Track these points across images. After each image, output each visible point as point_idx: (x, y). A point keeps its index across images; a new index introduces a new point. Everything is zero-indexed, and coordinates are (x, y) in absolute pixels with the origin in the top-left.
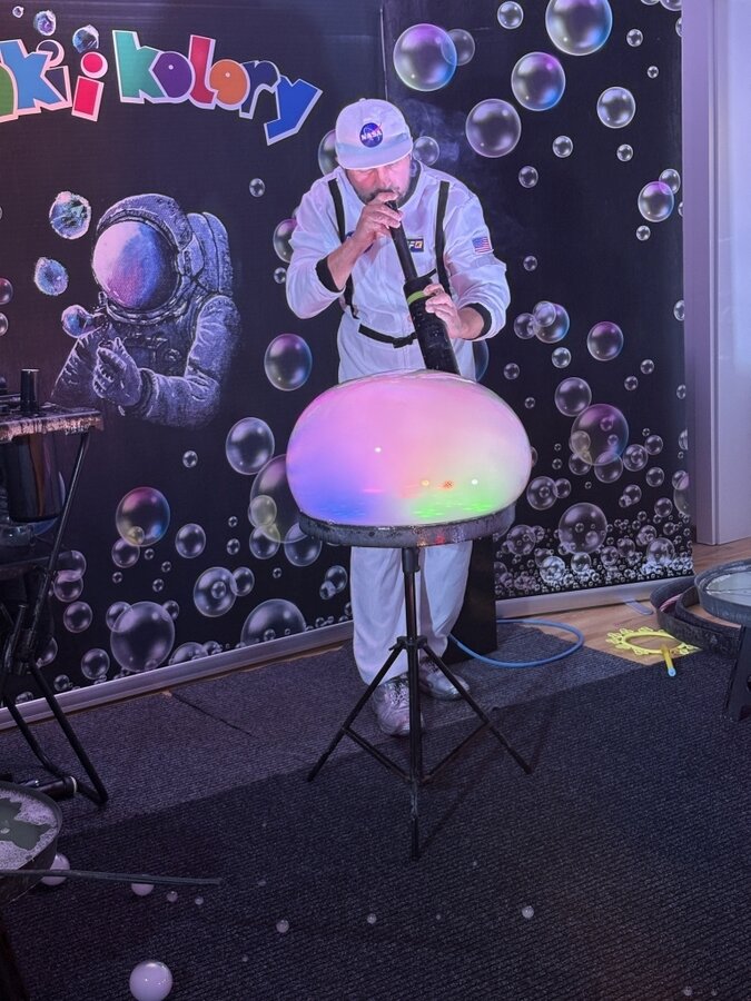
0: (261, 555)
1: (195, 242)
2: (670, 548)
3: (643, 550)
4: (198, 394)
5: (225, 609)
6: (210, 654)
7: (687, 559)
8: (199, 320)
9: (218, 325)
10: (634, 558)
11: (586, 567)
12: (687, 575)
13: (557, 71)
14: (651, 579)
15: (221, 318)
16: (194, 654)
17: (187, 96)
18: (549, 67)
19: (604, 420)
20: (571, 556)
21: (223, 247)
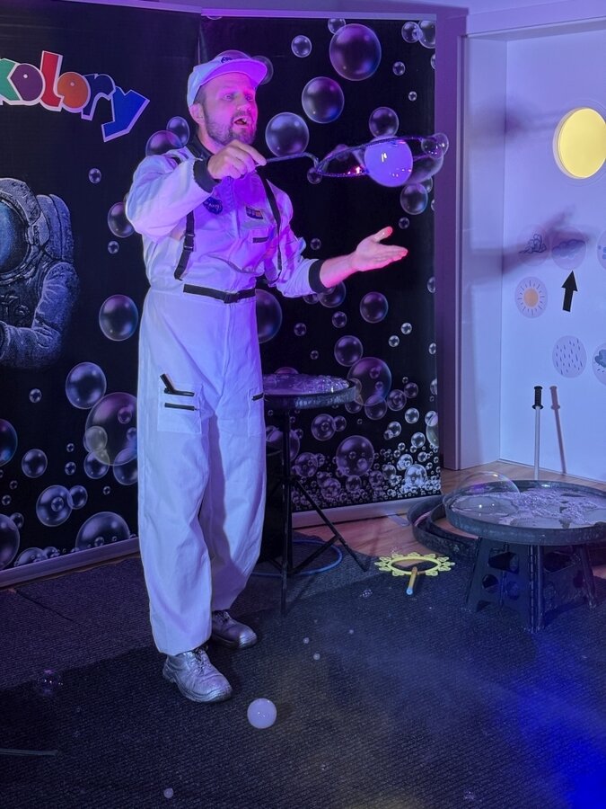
0: (94, 475)
1: (42, 219)
2: (423, 473)
3: (402, 473)
4: (43, 342)
5: (62, 521)
6: (49, 558)
7: (436, 482)
8: (45, 282)
9: (60, 286)
10: (395, 480)
11: (357, 487)
12: (436, 494)
13: (338, 92)
14: (408, 498)
15: (63, 281)
16: (36, 558)
17: (38, 100)
18: (332, 89)
19: (372, 370)
20: (346, 478)
21: (66, 223)
